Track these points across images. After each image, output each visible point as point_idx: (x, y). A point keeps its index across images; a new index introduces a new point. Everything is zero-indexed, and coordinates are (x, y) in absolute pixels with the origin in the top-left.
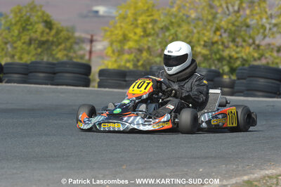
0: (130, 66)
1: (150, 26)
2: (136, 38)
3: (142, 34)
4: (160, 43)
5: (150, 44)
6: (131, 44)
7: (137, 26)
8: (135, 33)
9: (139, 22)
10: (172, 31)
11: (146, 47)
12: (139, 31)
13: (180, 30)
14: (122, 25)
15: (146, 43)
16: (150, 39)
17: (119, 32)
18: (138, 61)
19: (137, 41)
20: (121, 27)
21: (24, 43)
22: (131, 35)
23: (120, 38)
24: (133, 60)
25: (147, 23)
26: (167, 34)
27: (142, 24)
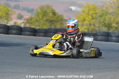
0: (86, 31)
1: (94, 15)
2: (89, 20)
3: (91, 18)
4: (98, 22)
5: (94, 22)
6: (86, 22)
7: (89, 15)
8: (88, 18)
9: (90, 13)
10: (104, 17)
11: (93, 23)
12: (90, 17)
13: (106, 17)
14: (84, 14)
15: (93, 22)
16: (94, 20)
17: (82, 17)
18: (89, 29)
19: (89, 21)
20: (83, 15)
21: (44, 21)
22: (87, 19)
23: (82, 19)
24: (87, 29)
25: (93, 14)
26: (101, 18)
27: (91, 14)
